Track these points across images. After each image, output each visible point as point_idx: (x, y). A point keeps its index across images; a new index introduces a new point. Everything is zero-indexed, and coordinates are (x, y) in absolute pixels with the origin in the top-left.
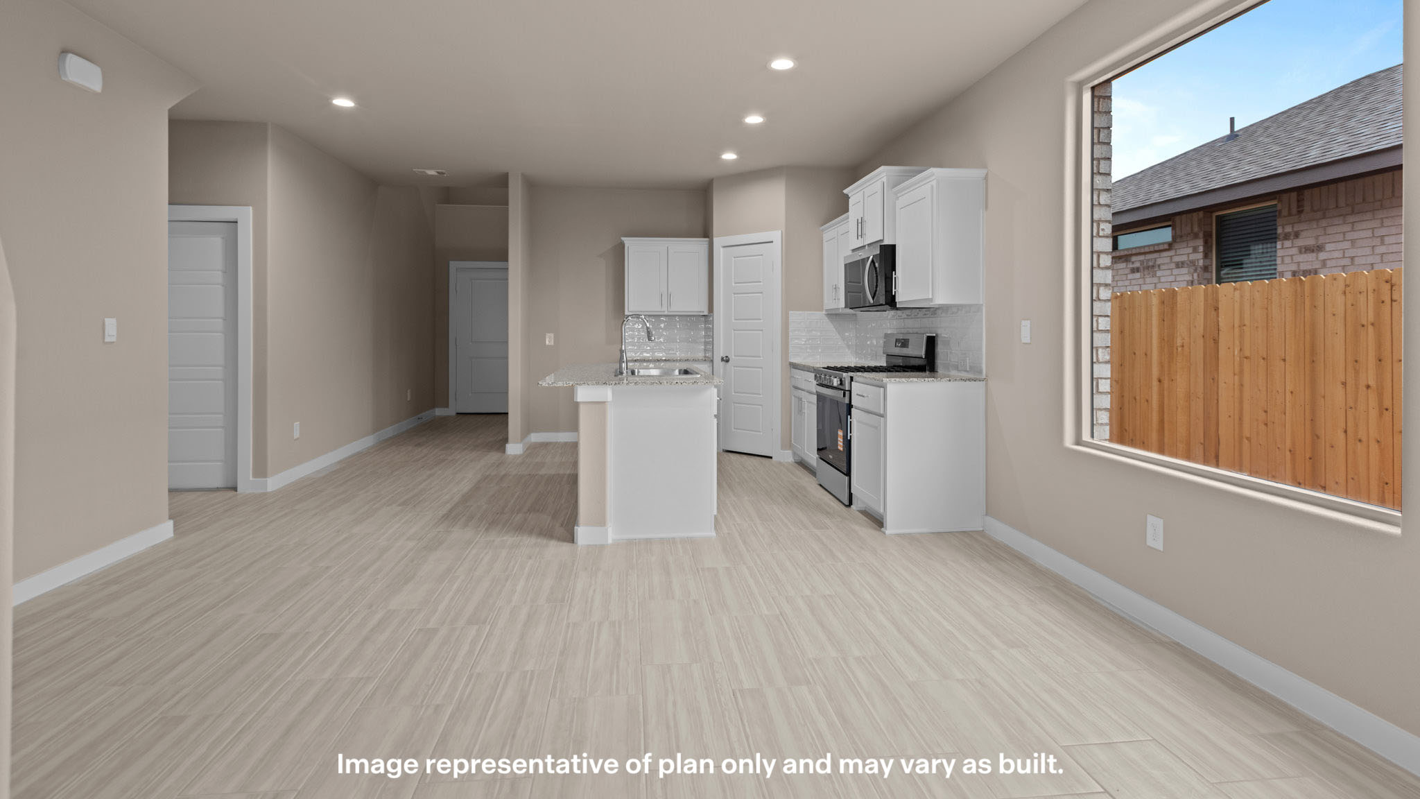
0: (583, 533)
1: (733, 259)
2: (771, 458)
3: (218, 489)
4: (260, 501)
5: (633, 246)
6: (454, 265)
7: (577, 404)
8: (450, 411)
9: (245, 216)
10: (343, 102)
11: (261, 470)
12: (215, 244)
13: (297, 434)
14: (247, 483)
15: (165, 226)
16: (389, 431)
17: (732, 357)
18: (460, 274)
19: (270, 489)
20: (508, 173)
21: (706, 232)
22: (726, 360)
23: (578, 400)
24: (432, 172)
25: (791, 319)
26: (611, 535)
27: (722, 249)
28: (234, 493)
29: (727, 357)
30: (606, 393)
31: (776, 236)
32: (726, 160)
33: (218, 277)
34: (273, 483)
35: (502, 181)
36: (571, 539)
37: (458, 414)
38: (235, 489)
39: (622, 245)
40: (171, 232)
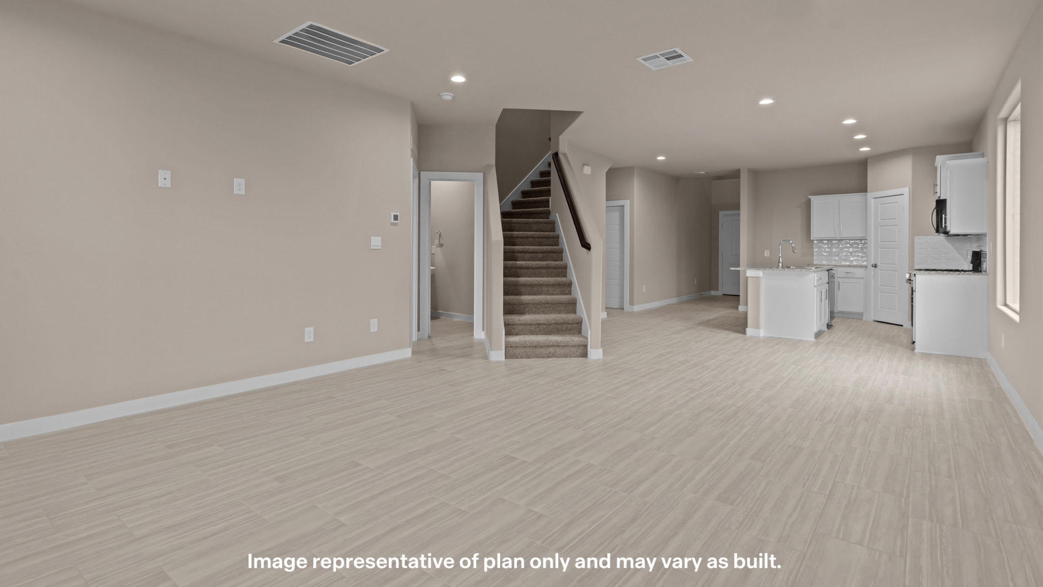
0: (749, 331)
1: (880, 205)
2: (902, 326)
3: (616, 309)
4: (632, 314)
5: (815, 200)
6: (721, 213)
7: (747, 277)
8: (719, 293)
9: (627, 203)
10: (661, 158)
11: (632, 303)
12: (616, 215)
13: (644, 291)
14: (627, 307)
15: (604, 209)
16: (685, 298)
17: (879, 265)
18: (724, 217)
19: (635, 310)
20: (740, 169)
21: (863, 189)
22: (875, 266)
23: (748, 276)
24: (703, 173)
25: (916, 241)
26: (762, 333)
27: (873, 200)
28: (622, 310)
29: (876, 264)
30: (760, 273)
31: (906, 191)
32: (861, 151)
33: (617, 227)
34: (637, 308)
35: (735, 175)
36: (744, 333)
37: (724, 295)
38: (623, 309)
39: (809, 200)
40: (607, 211)
